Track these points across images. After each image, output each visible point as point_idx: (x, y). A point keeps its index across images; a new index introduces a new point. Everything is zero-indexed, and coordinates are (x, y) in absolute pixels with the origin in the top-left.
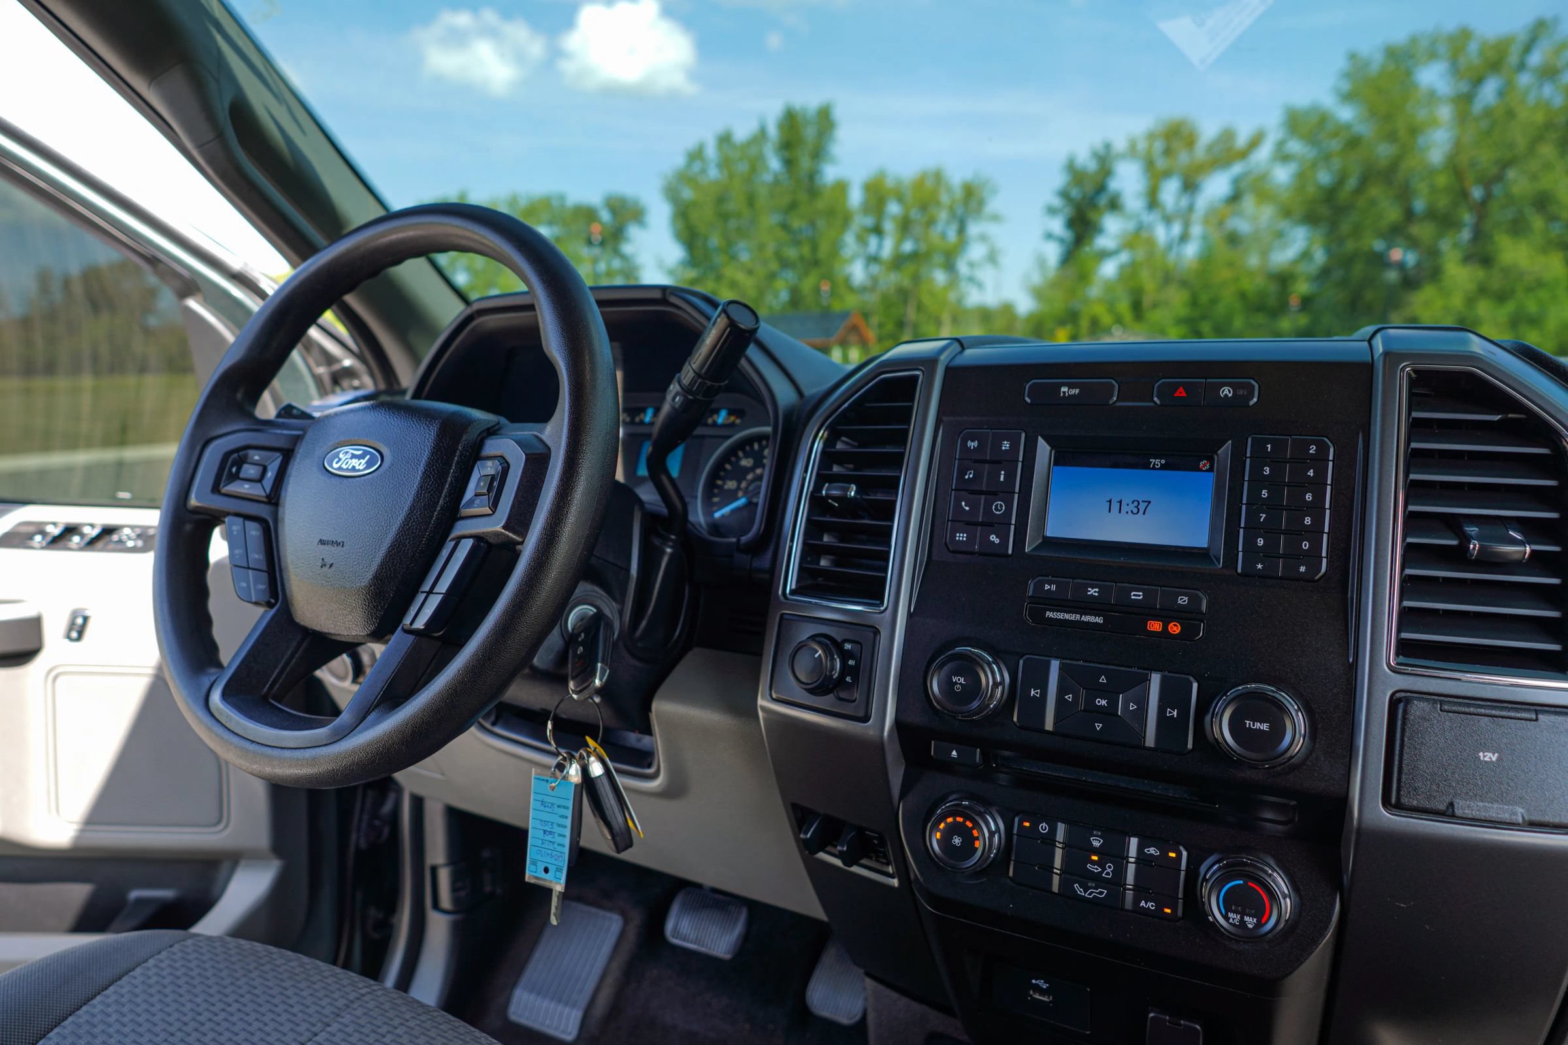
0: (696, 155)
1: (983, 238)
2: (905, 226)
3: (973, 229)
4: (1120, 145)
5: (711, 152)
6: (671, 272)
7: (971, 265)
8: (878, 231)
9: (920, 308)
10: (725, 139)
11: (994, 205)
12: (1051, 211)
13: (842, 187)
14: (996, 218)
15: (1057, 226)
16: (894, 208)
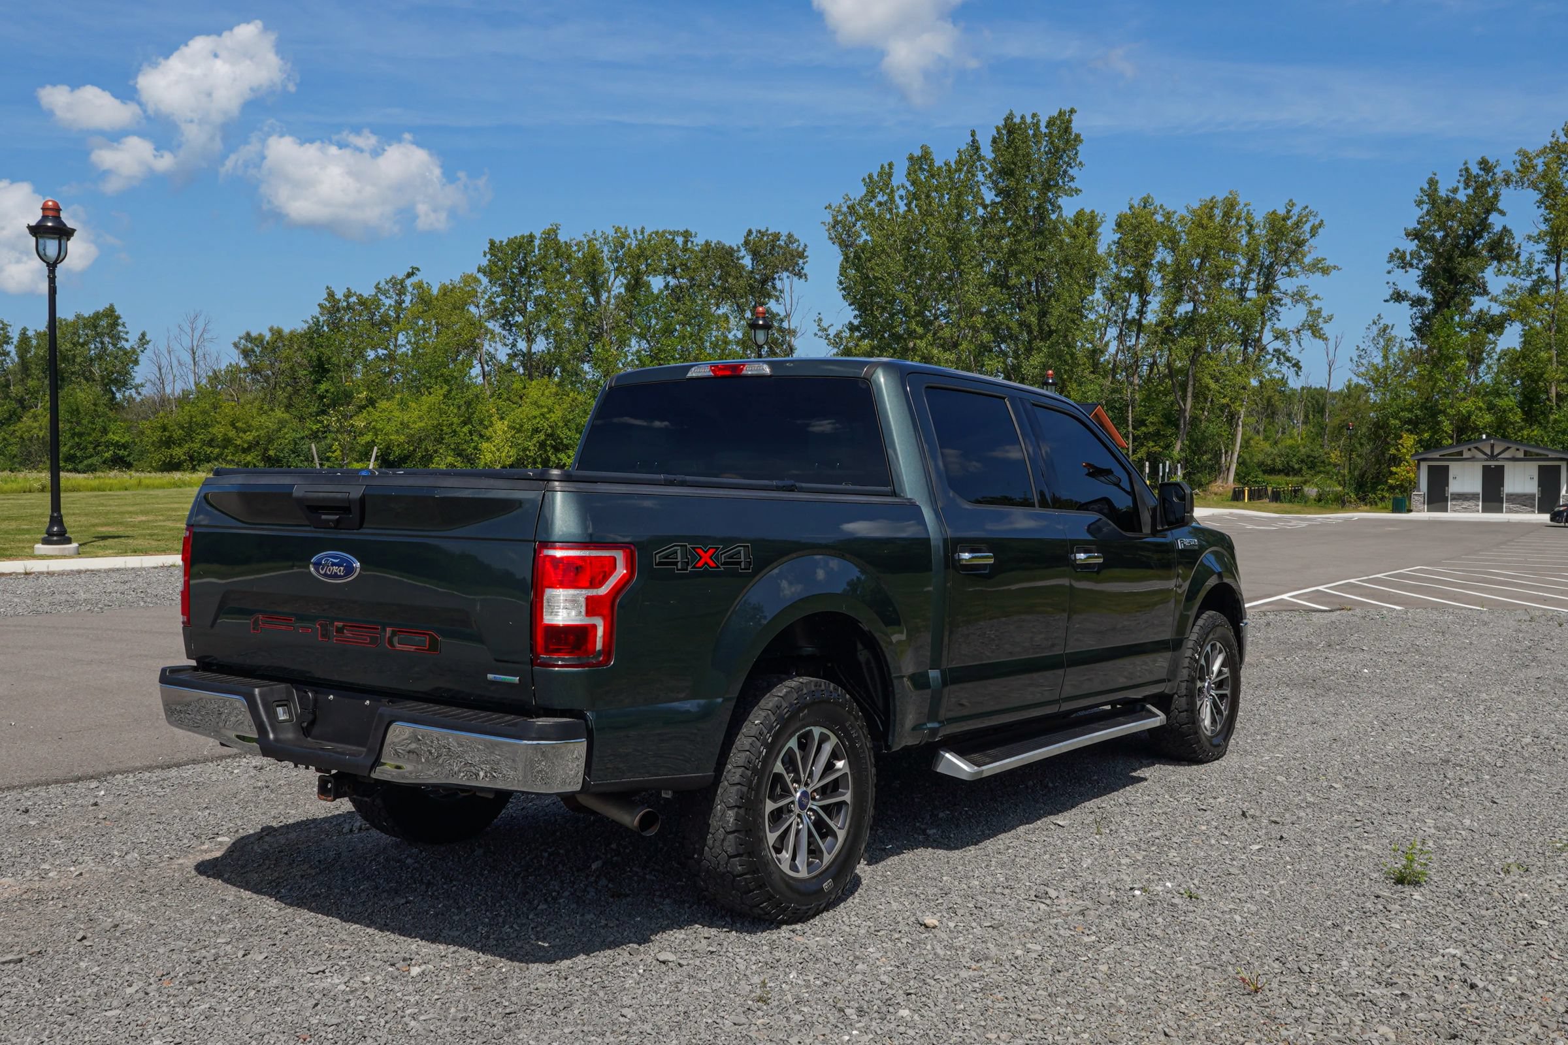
0: (879, 183)
1: (1299, 296)
2: (1178, 282)
3: (1284, 284)
4: (1507, 164)
5: (900, 178)
6: (836, 341)
7: (1280, 335)
8: (1140, 286)
9: (1201, 395)
10: (920, 161)
11: (1315, 249)
12: (1401, 260)
13: (1088, 224)
14: (1320, 267)
15: (1410, 282)
16: (1162, 255)
